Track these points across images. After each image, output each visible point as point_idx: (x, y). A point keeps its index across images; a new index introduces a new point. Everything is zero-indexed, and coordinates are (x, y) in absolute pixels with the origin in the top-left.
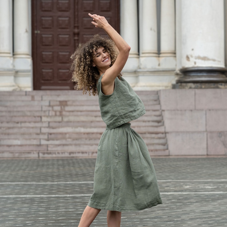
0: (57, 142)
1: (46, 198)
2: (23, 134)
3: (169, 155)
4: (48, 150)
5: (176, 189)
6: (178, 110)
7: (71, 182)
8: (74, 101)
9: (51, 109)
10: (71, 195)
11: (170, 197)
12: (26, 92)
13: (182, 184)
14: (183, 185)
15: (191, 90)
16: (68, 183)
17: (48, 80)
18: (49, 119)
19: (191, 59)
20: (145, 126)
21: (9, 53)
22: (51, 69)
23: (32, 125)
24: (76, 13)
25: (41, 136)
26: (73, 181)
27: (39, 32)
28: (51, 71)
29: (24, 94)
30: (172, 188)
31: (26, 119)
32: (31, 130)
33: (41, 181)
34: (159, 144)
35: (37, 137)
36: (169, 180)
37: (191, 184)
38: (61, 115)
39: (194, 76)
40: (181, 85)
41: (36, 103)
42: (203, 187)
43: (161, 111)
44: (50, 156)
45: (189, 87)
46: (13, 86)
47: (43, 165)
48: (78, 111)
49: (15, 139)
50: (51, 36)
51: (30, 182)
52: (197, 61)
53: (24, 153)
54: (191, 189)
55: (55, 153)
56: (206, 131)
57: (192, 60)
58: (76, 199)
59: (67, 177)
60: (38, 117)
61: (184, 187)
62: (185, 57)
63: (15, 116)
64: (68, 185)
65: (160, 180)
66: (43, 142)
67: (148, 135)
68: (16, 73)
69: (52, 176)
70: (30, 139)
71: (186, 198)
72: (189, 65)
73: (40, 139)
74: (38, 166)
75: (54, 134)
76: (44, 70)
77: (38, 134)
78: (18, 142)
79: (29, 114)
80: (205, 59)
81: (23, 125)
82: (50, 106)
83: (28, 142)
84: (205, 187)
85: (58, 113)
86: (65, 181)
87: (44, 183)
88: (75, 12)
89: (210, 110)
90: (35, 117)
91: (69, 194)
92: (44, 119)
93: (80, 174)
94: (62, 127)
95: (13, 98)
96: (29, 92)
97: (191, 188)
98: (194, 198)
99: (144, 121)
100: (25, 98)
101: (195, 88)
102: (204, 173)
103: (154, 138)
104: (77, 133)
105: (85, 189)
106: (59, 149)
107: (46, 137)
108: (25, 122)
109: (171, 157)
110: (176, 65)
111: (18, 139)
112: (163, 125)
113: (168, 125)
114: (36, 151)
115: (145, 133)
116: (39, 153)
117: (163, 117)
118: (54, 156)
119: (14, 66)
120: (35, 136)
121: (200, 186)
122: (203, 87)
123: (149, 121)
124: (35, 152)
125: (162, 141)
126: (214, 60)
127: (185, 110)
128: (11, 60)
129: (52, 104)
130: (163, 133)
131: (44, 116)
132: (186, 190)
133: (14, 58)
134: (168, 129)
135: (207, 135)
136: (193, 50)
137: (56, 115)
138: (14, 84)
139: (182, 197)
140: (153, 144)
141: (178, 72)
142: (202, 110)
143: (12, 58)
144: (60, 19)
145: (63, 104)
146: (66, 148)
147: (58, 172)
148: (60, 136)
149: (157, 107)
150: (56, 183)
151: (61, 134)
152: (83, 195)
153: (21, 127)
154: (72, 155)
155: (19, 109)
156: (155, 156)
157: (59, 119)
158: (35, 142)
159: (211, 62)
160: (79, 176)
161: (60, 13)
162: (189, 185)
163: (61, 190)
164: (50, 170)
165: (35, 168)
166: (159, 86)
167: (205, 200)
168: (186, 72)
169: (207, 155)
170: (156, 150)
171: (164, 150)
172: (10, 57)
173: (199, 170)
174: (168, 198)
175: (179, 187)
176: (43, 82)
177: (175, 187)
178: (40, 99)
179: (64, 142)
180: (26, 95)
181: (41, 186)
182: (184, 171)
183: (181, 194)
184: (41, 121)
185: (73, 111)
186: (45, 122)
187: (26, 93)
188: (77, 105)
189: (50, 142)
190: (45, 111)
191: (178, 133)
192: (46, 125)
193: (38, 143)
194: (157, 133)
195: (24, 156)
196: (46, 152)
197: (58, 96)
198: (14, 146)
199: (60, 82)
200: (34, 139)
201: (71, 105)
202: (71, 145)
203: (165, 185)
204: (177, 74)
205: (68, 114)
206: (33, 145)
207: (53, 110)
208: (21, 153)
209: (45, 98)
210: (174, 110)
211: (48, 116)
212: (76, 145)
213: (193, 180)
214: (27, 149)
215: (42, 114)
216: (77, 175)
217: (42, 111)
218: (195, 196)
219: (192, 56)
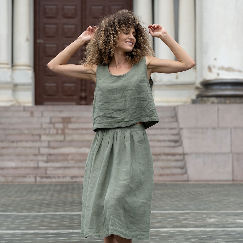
0: (58, 165)
1: (19, 235)
2: (19, 155)
3: (188, 181)
4: (46, 174)
5: (197, 223)
6: (198, 128)
7: (61, 213)
8: (78, 118)
9: (51, 126)
10: (55, 231)
11: (189, 235)
12: (24, 107)
13: (205, 216)
14: (206, 218)
15: (213, 105)
16: (58, 213)
17: (51, 95)
18: (49, 138)
19: (213, 70)
20: (160, 147)
21: (8, 64)
22: (55, 83)
23: (29, 144)
24: (84, 20)
25: (40, 158)
26: (65, 211)
27: (42, 41)
28: (55, 85)
29: (22, 109)
30: (191, 222)
31: (23, 138)
32: (28, 151)
33: (24, 211)
34: (176, 167)
35: (34, 158)
36: (188, 211)
37: (216, 216)
38: (63, 133)
39: (216, 89)
40: (202, 100)
41: (35, 120)
42: (232, 221)
43: (178, 129)
44: (49, 180)
45: (211, 102)
46: (11, 101)
47: (36, 191)
48: (82, 129)
49: (9, 160)
50: (55, 46)
51: (10, 212)
52: (221, 72)
53: (18, 177)
54: (217, 223)
55: (55, 177)
56: (231, 152)
57: (215, 71)
58: (60, 237)
59: (59, 206)
60: (37, 135)
61: (207, 220)
62: (206, 68)
63: (11, 135)
64: (56, 217)
65: (176, 210)
66: (42, 164)
67: (164, 157)
68: (15, 87)
69: (41, 205)
70: (26, 161)
71: (211, 236)
72: (211, 77)
73: (38, 161)
74: (29, 192)
75: (54, 154)
76: (47, 84)
77: (35, 155)
78: (13, 164)
79: (26, 132)
80: (229, 69)
81: (19, 144)
82: (51, 123)
83: (24, 164)
84: (236, 221)
85: (60, 132)
86: (55, 212)
87: (27, 214)
88: (82, 19)
89: (235, 128)
90: (33, 135)
91: (53, 230)
92: (44, 138)
93: (76, 202)
94: (64, 147)
95: (9, 114)
96: (28, 107)
97: (217, 221)
98: (222, 237)
99: (159, 141)
100: (23, 114)
101: (218, 103)
102: (232, 202)
103: (170, 160)
104: (81, 154)
105: (76, 223)
106: (60, 172)
107: (45, 158)
108: (22, 141)
109: (190, 183)
110: (196, 78)
111: (13, 161)
112: (181, 145)
113: (187, 145)
114: (32, 174)
115: (160, 155)
116: (35, 177)
117: (180, 136)
118: (54, 180)
119: (13, 79)
120: (32, 157)
121: (228, 219)
122: (228, 101)
123: (165, 141)
124: (31, 176)
125: (180, 164)
126: (240, 71)
127: (207, 128)
128: (9, 72)
129: (53, 120)
130: (180, 155)
131: (44, 134)
132: (210, 225)
133: (13, 70)
134: (187, 150)
135: (233, 156)
136: (215, 59)
137: (57, 134)
138: (12, 98)
139: (206, 235)
140: (169, 168)
141: (199, 85)
142: (227, 128)
143: (10, 70)
144: (66, 26)
145: (66, 121)
146: (68, 171)
147: (51, 199)
148: (61, 158)
149: (174, 125)
150: (43, 213)
151: (62, 155)
152: (71, 231)
153: (17, 147)
154: (74, 180)
155: (16, 127)
156: (171, 181)
157: (61, 138)
158: (32, 164)
159: (237, 73)
160: (74, 204)
161: (65, 20)
162: (214, 218)
163: (45, 223)
164: (41, 197)
165: (25, 194)
166: (177, 102)
167: (238, 240)
168: (207, 85)
169: (233, 180)
170: (173, 175)
171: (182, 174)
172: (8, 68)
173: (226, 198)
174: (187, 236)
175: (200, 220)
176: (46, 97)
177: (196, 220)
178: (40, 115)
179: (65, 164)
180: (24, 110)
181: (21, 217)
182: (206, 199)
183: (204, 230)
184: (40, 140)
185: (77, 129)
186: (45, 141)
187: (25, 109)
188: (82, 123)
189: (50, 164)
190: (45, 129)
191: (198, 154)
192: (46, 144)
193: (36, 166)
194: (174, 155)
195: (18, 180)
196: (44, 175)
197: (61, 111)
198: (8, 168)
199: (65, 97)
200: (31, 161)
201: (75, 122)
202: (74, 167)
203: (182, 218)
204: (197, 88)
205: (71, 132)
206: (30, 168)
207: (54, 128)
208: (15, 177)
209: (45, 114)
210: (194, 128)
211: (48, 135)
212: (79, 168)
213: (218, 210)
214: (23, 172)
215: (42, 132)
216: (72, 203)
217: (41, 128)
218: (223, 233)
219: (214, 67)
